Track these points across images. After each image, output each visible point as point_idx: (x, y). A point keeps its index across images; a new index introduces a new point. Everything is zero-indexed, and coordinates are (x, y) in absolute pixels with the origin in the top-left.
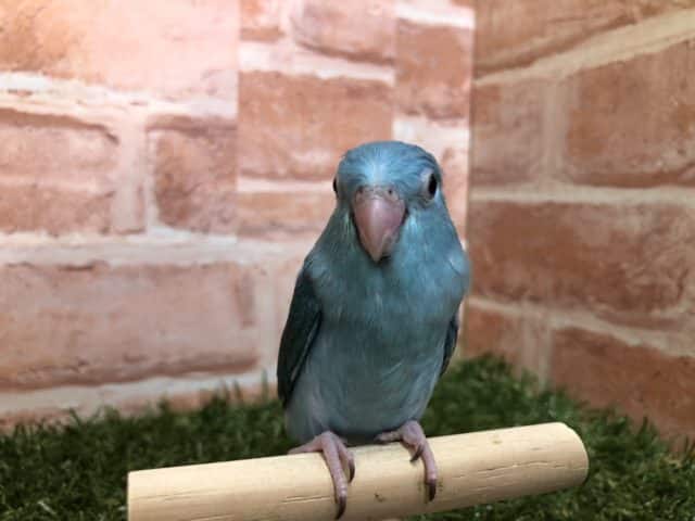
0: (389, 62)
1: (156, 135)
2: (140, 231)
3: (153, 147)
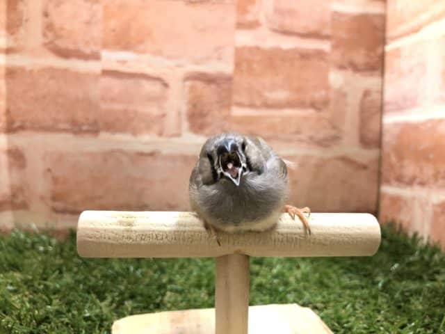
0: (327, 37)
1: (188, 83)
2: (179, 135)
3: (187, 90)
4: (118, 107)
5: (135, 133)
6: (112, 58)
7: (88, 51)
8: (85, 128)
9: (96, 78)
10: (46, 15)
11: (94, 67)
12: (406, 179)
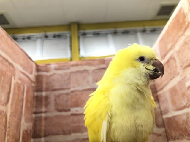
4: (76, 125)
5: (82, 133)
6: (74, 110)
7: (67, 109)
8: (67, 132)
9: (69, 116)
10: (55, 100)
11: (69, 113)
12: (174, 138)
